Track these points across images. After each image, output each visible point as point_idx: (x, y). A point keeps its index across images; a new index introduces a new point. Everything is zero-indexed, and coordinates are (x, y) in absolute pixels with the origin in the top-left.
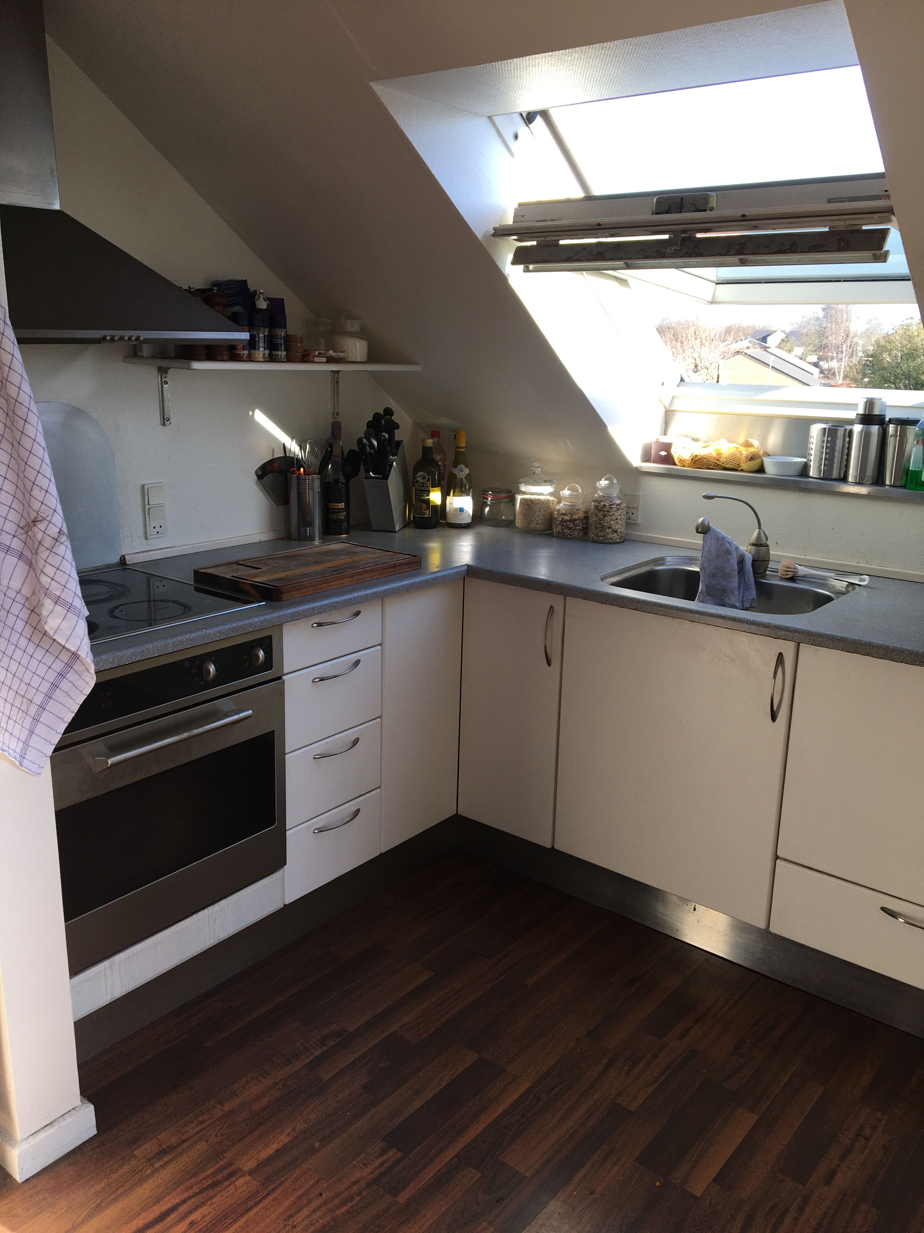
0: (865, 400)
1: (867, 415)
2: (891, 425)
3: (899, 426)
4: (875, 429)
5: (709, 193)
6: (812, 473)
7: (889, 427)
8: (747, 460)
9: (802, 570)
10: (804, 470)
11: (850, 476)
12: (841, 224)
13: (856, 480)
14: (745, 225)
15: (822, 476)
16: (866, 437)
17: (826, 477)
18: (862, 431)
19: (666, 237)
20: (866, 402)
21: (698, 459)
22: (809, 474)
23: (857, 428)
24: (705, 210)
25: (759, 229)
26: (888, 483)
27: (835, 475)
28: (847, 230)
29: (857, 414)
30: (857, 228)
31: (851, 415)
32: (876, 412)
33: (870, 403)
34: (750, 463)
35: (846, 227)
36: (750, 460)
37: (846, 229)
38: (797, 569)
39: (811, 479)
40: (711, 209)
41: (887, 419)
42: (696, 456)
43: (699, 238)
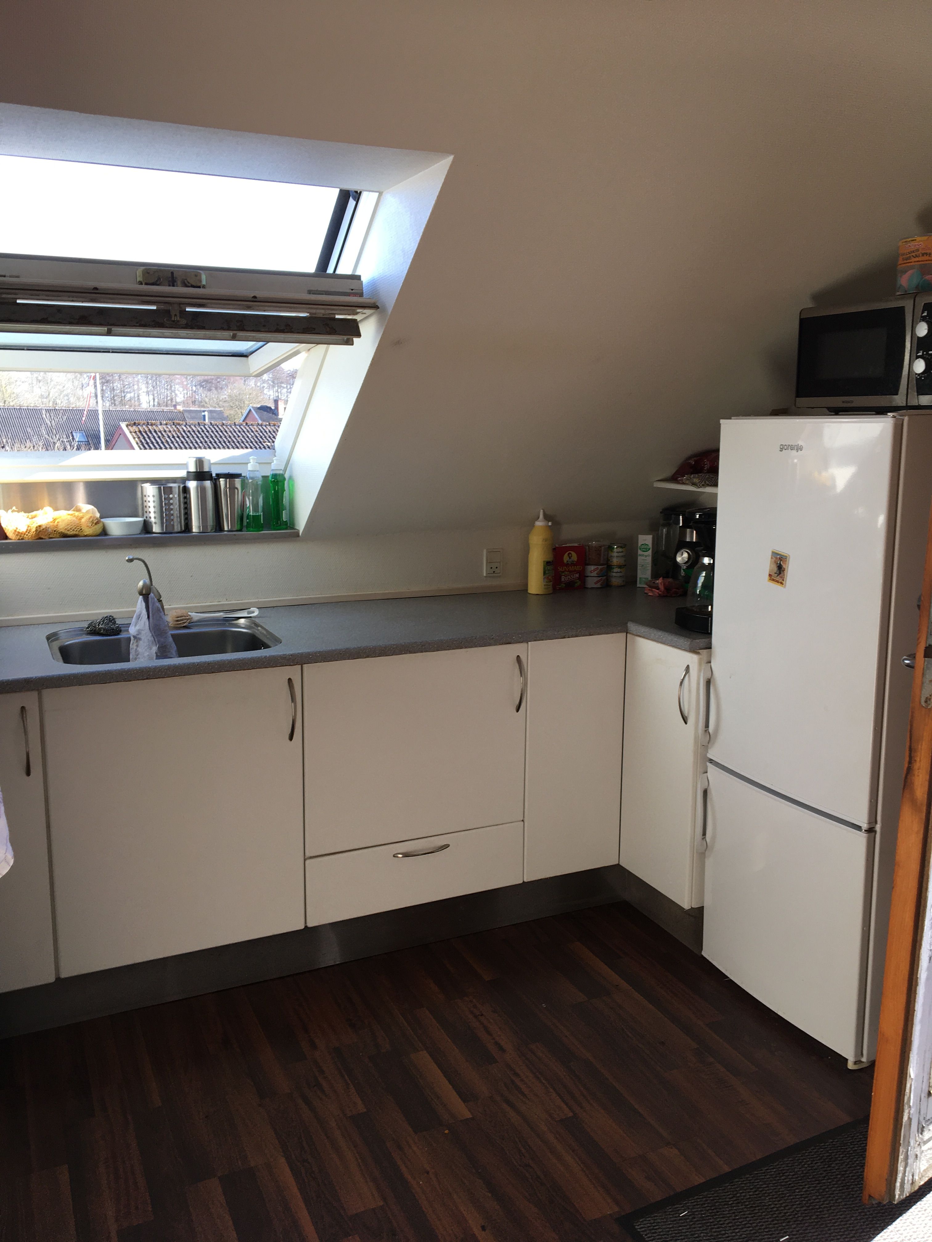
0: (195, 459)
1: (199, 472)
2: (221, 479)
3: (228, 480)
4: (208, 484)
5: (199, 271)
6: (156, 528)
7: (220, 482)
8: (94, 525)
9: (195, 616)
10: (146, 527)
11: (194, 527)
12: (321, 312)
13: (200, 529)
14: (240, 305)
15: (165, 530)
16: (202, 491)
17: (167, 532)
18: (197, 487)
19: (154, 308)
20: (196, 461)
21: (43, 529)
22: (152, 530)
23: (192, 485)
24: (199, 287)
25: (251, 310)
26: (226, 529)
27: (177, 528)
28: (325, 318)
29: (188, 472)
30: (332, 316)
31: (182, 473)
32: (206, 469)
33: (200, 462)
34: (96, 526)
35: (323, 315)
36: (96, 524)
37: (324, 316)
38: (190, 616)
39: (154, 535)
40: (204, 287)
41: (214, 475)
42: (40, 526)
43: (188, 311)
